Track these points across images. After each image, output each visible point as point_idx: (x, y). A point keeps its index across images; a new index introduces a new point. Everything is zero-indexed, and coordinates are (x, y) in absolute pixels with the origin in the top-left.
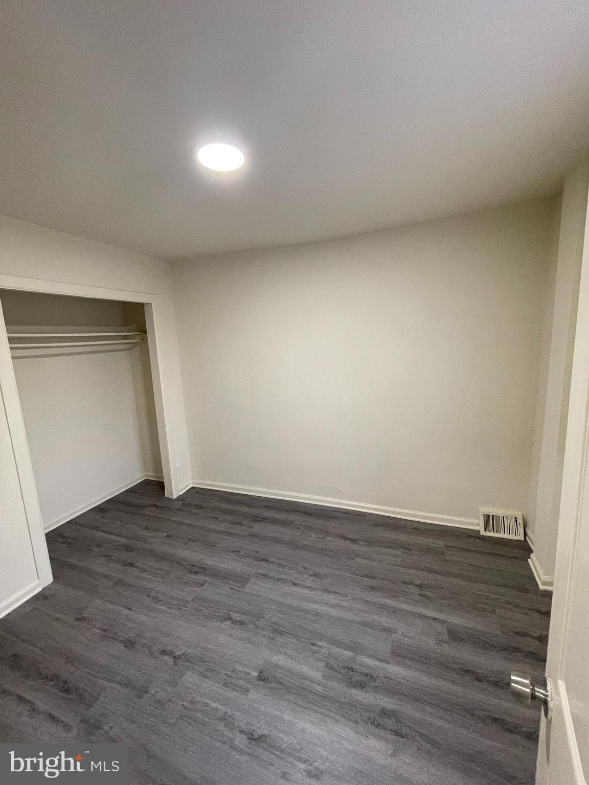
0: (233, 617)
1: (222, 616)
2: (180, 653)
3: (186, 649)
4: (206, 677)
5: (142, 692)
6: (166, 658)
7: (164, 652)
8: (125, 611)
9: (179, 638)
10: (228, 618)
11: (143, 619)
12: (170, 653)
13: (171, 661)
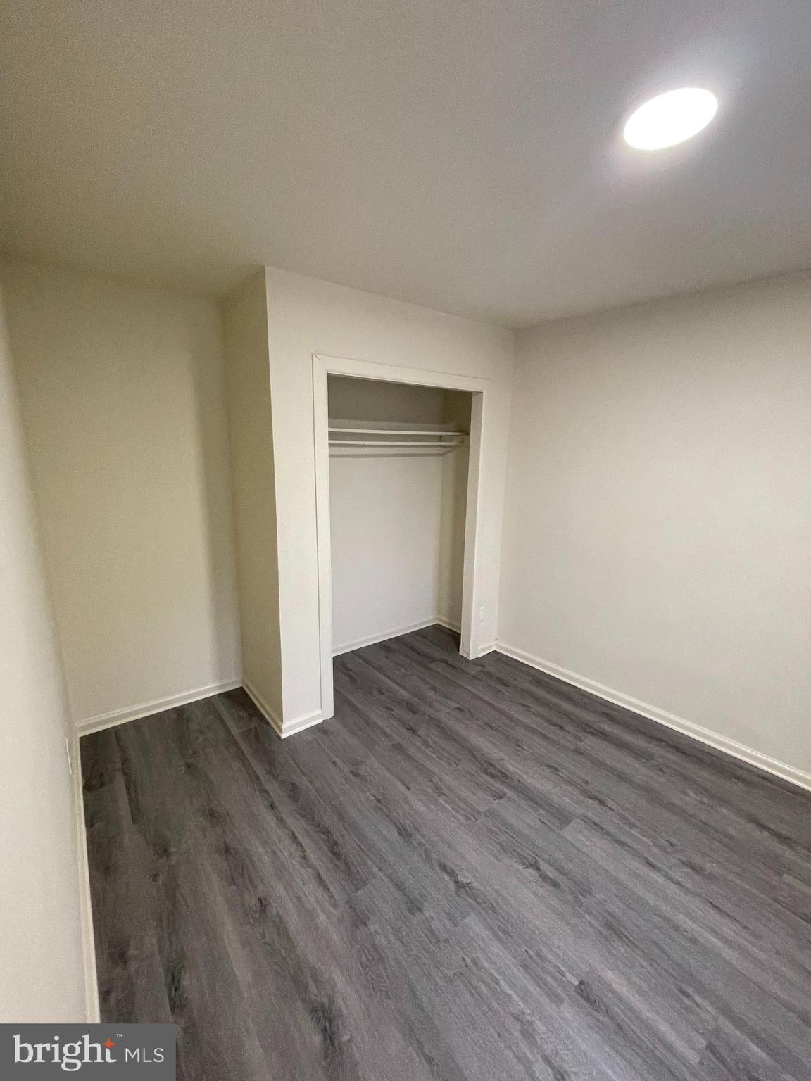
0: (541, 867)
3: (473, 880)
4: (497, 937)
6: (446, 878)
7: (444, 867)
8: (402, 788)
9: (464, 858)
10: (535, 866)
11: (422, 809)
12: (451, 873)
13: (452, 886)
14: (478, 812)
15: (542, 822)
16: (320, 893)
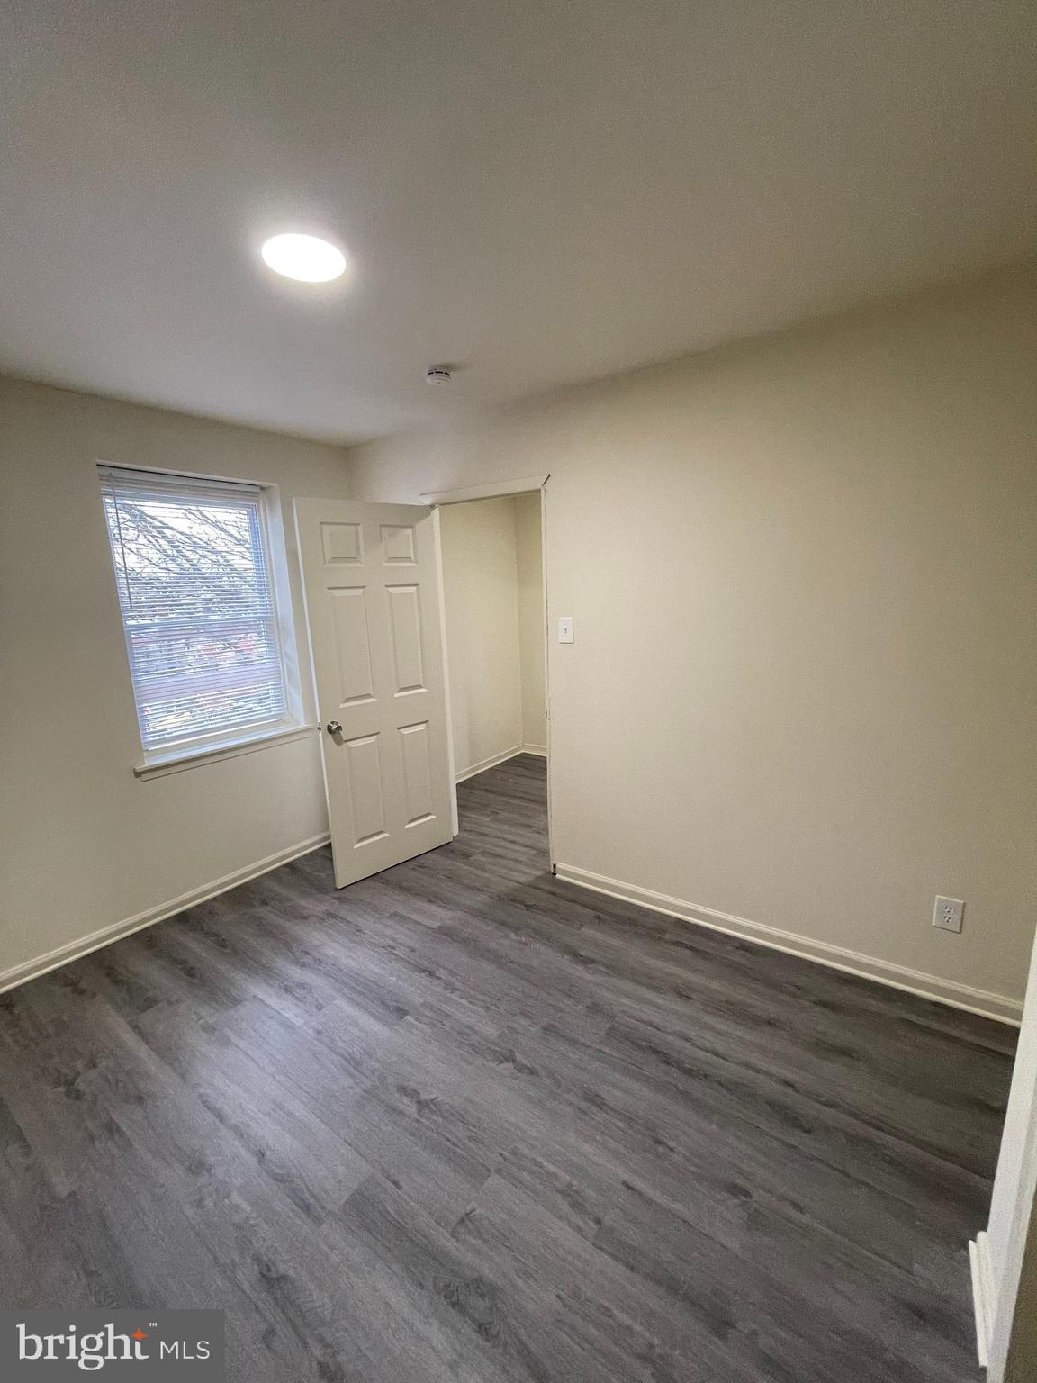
1: (433, 1112)
2: (506, 1065)
3: (496, 1068)
4: (469, 1027)
5: (549, 1030)
6: (526, 1062)
7: (532, 1072)
8: (639, 1184)
9: (510, 1089)
10: (423, 1105)
11: (587, 1148)
12: (521, 1068)
13: (518, 1056)
14: (499, 1171)
15: (396, 1183)
16: (645, 1017)
